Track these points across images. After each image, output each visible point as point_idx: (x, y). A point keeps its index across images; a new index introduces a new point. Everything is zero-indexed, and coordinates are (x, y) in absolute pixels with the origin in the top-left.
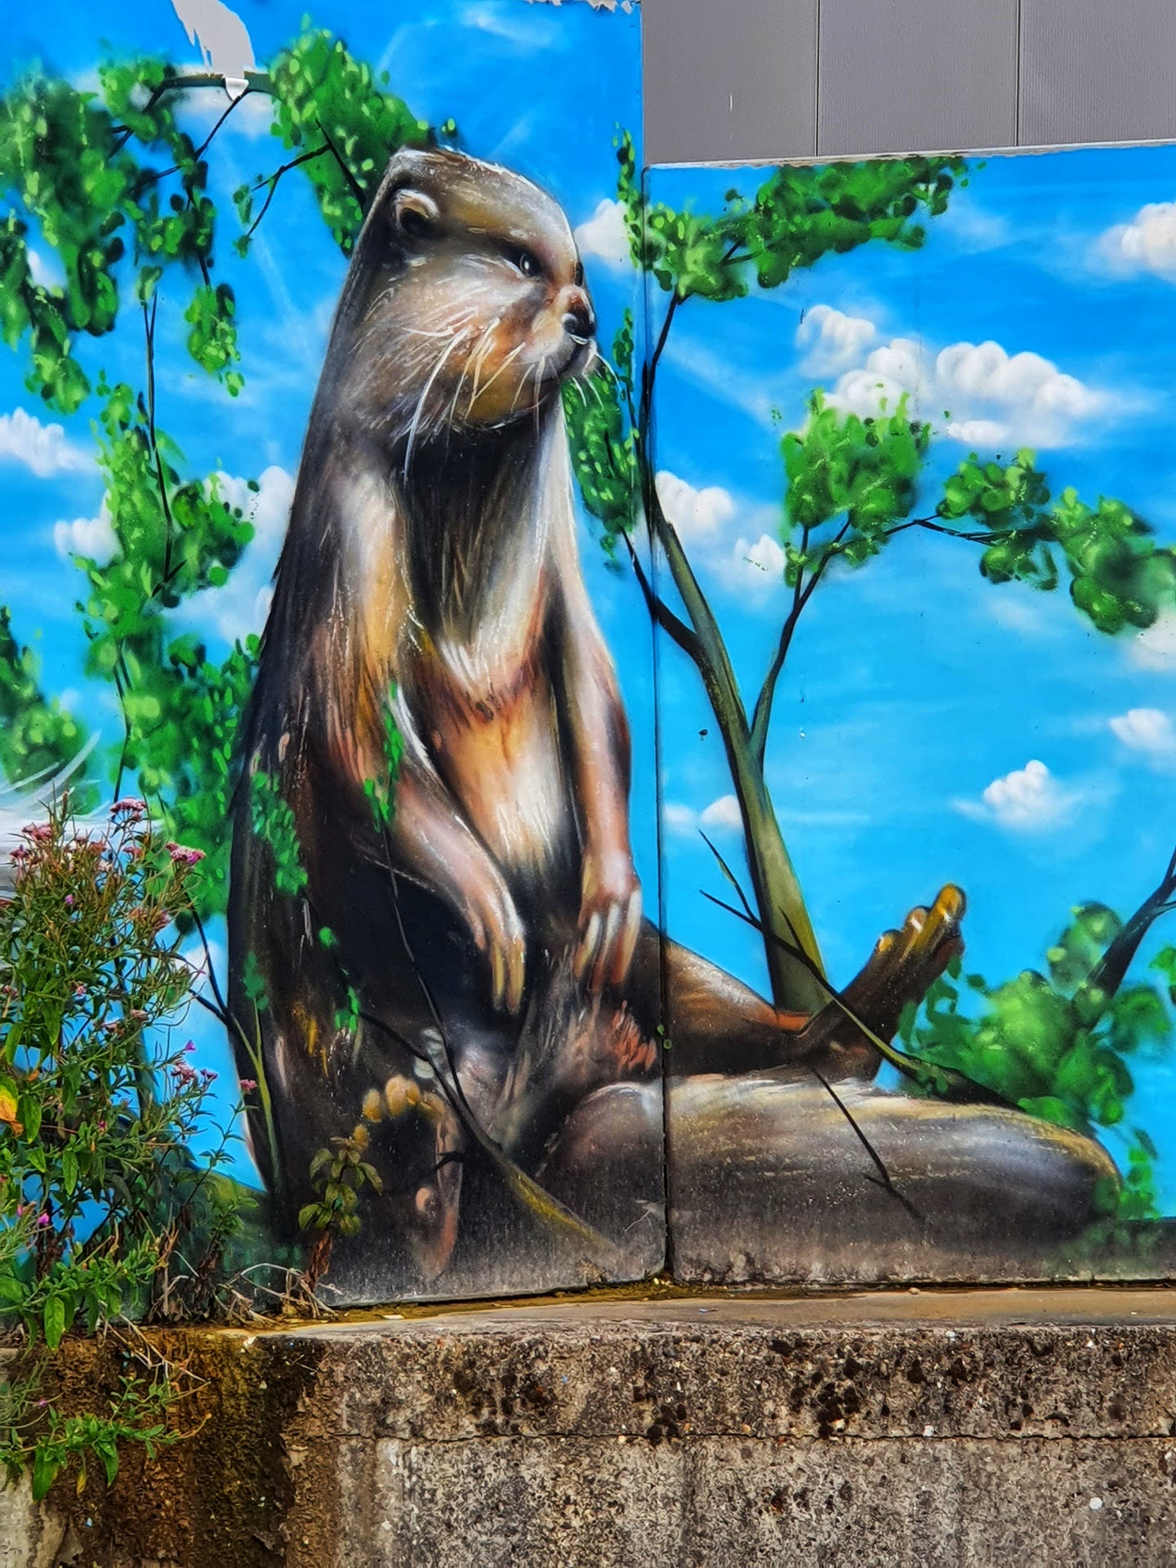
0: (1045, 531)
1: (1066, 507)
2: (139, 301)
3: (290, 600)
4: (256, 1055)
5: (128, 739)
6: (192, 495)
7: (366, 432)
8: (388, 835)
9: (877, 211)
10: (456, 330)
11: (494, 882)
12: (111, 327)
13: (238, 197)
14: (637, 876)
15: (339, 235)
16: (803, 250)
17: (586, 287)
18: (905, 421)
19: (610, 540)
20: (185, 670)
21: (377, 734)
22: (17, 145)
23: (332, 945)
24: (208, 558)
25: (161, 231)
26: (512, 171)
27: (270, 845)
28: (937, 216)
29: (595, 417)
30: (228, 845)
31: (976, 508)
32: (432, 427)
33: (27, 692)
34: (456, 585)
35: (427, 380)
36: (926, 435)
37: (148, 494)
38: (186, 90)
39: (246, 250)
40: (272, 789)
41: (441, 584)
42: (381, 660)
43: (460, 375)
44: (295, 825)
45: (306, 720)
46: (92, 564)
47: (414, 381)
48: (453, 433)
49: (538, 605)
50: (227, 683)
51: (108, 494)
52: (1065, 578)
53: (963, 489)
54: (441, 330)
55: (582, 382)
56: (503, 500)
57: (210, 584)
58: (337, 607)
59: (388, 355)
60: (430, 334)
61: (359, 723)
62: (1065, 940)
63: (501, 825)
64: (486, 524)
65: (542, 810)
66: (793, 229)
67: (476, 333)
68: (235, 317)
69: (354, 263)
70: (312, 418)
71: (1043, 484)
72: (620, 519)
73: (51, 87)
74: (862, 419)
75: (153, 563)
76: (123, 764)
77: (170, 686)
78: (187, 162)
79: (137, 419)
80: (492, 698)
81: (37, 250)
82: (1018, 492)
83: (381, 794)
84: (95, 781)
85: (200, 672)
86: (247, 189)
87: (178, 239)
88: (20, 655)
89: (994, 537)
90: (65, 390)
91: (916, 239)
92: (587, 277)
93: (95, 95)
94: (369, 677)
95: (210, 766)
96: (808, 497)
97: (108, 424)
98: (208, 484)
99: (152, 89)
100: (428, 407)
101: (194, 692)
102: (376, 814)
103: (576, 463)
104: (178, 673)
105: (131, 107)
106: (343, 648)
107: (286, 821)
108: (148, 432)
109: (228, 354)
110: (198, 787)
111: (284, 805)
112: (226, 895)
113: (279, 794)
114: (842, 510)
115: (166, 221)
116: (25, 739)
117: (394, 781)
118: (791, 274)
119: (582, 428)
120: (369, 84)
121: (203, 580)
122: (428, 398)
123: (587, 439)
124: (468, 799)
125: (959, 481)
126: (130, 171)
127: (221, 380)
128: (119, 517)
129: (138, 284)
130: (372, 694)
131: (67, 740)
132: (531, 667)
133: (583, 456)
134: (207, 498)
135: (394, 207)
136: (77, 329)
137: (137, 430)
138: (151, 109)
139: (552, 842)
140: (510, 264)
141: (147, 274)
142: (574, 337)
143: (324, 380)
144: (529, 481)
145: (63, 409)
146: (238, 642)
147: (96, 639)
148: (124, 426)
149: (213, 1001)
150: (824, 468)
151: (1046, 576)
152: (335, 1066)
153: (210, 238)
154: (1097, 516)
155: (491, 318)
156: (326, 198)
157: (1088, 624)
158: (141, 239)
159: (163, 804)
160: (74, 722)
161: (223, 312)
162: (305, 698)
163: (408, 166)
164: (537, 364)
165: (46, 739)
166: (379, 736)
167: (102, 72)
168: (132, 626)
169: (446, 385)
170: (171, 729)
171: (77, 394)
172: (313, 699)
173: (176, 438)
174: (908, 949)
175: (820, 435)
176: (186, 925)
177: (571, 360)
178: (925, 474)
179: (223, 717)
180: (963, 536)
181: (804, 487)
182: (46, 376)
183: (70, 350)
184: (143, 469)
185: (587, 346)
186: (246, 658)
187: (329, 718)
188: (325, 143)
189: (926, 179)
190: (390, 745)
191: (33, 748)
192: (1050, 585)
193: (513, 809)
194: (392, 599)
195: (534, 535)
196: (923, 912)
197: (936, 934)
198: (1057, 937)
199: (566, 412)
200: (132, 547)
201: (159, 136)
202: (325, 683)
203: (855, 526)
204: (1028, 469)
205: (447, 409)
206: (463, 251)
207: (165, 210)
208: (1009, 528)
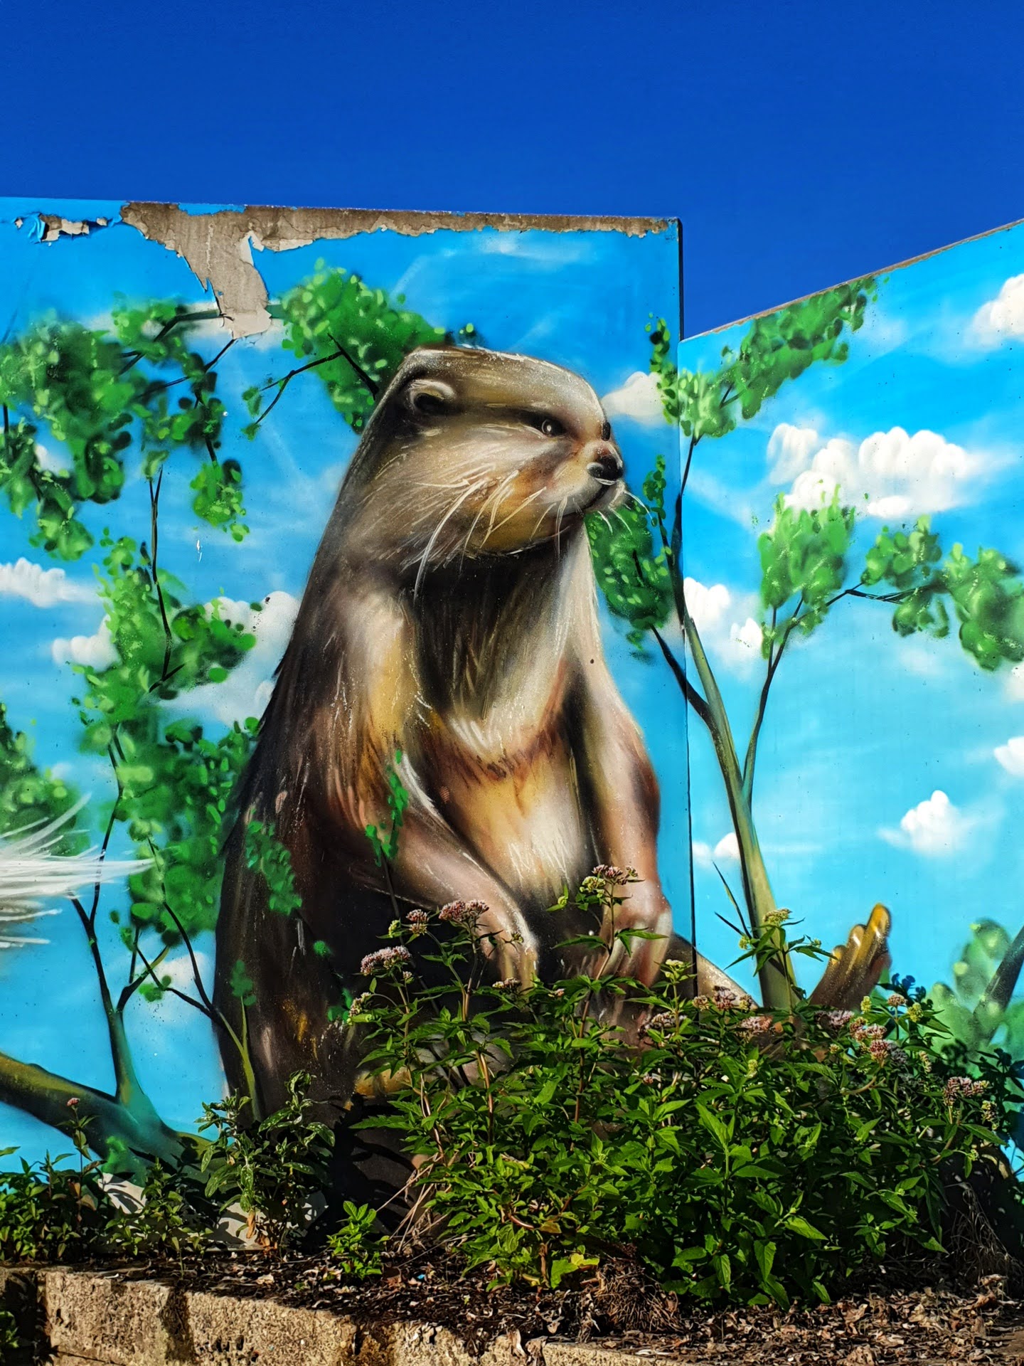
0: (939, 585)
1: (954, 563)
2: (144, 476)
3: (291, 691)
4: (241, 1042)
5: (120, 798)
6: (193, 616)
7: (373, 563)
8: (390, 867)
9: (817, 338)
10: (472, 482)
11: (504, 904)
12: (115, 496)
13: (247, 395)
14: (666, 901)
15: (350, 418)
16: (768, 382)
17: (614, 442)
18: (838, 507)
19: (638, 635)
20: (180, 746)
21: (380, 791)
22: (29, 372)
23: (326, 956)
24: (207, 662)
25: (170, 424)
26: (533, 358)
27: (263, 877)
28: (857, 331)
29: (623, 540)
30: (219, 878)
31: (889, 572)
32: (444, 555)
33: (20, 765)
34: (468, 674)
35: (439, 521)
36: (852, 517)
37: (149, 617)
38: (196, 322)
39: (253, 434)
40: (267, 833)
41: (452, 674)
42: (386, 734)
43: (475, 515)
44: (290, 862)
45: (305, 781)
46: (89, 670)
47: (425, 522)
48: (467, 560)
49: (556, 689)
50: (224, 754)
51: (108, 617)
52: (955, 624)
53: (879, 558)
54: (457, 482)
55: (607, 514)
56: (519, 608)
57: (209, 680)
58: (341, 694)
59: (399, 504)
60: (444, 486)
61: (361, 783)
62: (966, 955)
63: (513, 860)
64: (502, 627)
65: (558, 848)
66: (763, 367)
67: (494, 483)
68: (241, 484)
69: (365, 437)
70: (318, 554)
71: (936, 543)
72: (650, 619)
73: (64, 329)
74: (809, 512)
75: (152, 667)
76: (114, 817)
77: (164, 757)
78: (197, 373)
79: (139, 560)
80: (505, 760)
81: (44, 444)
82: (919, 553)
83: (383, 837)
84: (83, 831)
85: (195, 746)
86: (256, 390)
87: (185, 429)
88: (14, 738)
89: (902, 596)
90: (68, 543)
91: (843, 355)
92: (615, 432)
93: (108, 331)
94: (373, 747)
95: (203, 817)
96: (775, 583)
97: (111, 566)
98: (209, 608)
99: (163, 323)
100: (440, 541)
101: (189, 762)
102: (378, 852)
103: (600, 577)
104: (174, 749)
105: (142, 338)
106: (347, 727)
107: (281, 859)
108: (150, 571)
109: (233, 511)
110: (190, 833)
111: (279, 846)
112: (216, 916)
113: (275, 838)
114: (797, 590)
115: (174, 417)
116: (15, 800)
117: (397, 825)
118: (763, 404)
119: (608, 550)
120: (385, 304)
121: (202, 677)
122: (440, 533)
123: (613, 557)
124: (478, 840)
125: (876, 551)
126: (139, 383)
127: (225, 530)
128: (118, 634)
129: (144, 463)
130: (376, 759)
131: (57, 800)
132: (548, 737)
133: (608, 571)
134: (208, 617)
135: (408, 393)
136: (82, 499)
137: (139, 569)
138: (161, 337)
139: (570, 873)
140: (530, 429)
141: (153, 456)
142: (600, 480)
143: (332, 524)
144: (548, 593)
145: (66, 558)
146: (236, 724)
147: (92, 724)
148: (125, 567)
149: (197, 998)
150: (786, 557)
151: (940, 624)
152: (325, 1052)
153: (217, 427)
154: (978, 565)
155: (510, 470)
156: (337, 391)
157: (973, 663)
158: (148, 431)
159: (153, 847)
160: (65, 786)
161: (229, 479)
162: (304, 764)
163: (423, 362)
164: (559, 503)
165: (36, 800)
166: (382, 793)
167: (115, 315)
168: (128, 713)
169: (460, 523)
170: (165, 790)
171: (80, 545)
172: (313, 767)
173: (179, 575)
174: (852, 963)
175: (782, 530)
176: (171, 940)
177: (597, 498)
178: (853, 550)
179: (218, 781)
180: (880, 598)
181: (773, 575)
182: (50, 534)
183: (74, 514)
184: (144, 598)
185: (614, 486)
186: (244, 735)
187: (329, 778)
188: (339, 351)
189: (848, 302)
190: (393, 799)
191: (24, 807)
192: (944, 633)
193: (527, 847)
194: (399, 688)
195: (553, 634)
196: (861, 929)
197: (871, 949)
198: (960, 953)
199: (590, 537)
200: (130, 655)
201: (168, 357)
202: (326, 752)
203: (806, 602)
204: (926, 532)
205: (460, 542)
206: (480, 421)
207: (173, 408)
208: (912, 587)
